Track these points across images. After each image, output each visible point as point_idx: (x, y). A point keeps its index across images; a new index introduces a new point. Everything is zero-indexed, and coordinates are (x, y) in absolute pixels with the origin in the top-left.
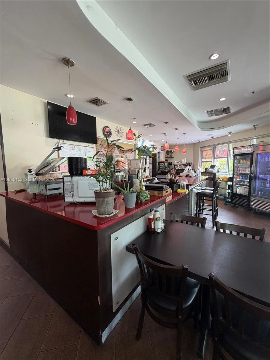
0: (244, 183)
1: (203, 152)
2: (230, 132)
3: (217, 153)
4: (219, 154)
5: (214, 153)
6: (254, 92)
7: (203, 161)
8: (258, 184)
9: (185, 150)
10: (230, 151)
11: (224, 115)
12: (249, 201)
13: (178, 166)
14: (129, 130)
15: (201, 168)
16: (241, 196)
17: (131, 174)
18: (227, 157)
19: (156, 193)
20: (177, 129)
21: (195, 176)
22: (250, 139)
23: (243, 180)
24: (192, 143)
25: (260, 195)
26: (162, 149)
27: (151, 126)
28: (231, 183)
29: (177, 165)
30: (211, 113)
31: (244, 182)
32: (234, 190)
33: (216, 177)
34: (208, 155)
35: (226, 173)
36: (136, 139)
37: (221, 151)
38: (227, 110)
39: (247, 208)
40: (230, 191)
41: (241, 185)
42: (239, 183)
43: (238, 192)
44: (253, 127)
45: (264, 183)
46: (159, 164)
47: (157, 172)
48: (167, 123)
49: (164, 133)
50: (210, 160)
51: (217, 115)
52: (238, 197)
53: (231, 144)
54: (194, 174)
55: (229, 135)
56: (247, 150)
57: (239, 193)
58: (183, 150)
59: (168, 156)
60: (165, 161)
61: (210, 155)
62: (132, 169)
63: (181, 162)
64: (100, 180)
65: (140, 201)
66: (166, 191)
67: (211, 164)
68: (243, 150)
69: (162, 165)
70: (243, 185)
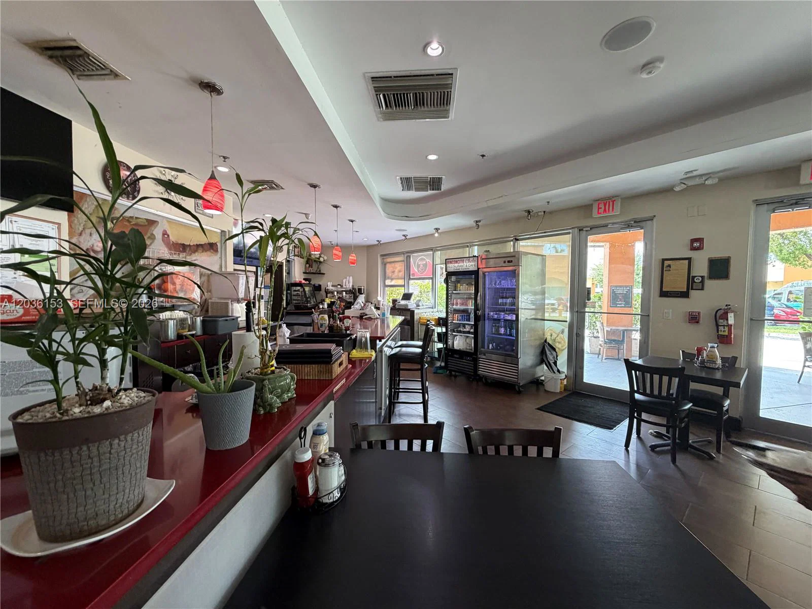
0: (465, 328)
1: (388, 265)
2: (437, 229)
3: (414, 269)
4: (416, 271)
5: (408, 267)
6: (483, 156)
7: (386, 284)
8: (487, 328)
9: (353, 257)
10: (437, 266)
11: (430, 192)
12: (475, 361)
13: (336, 293)
14: (209, 179)
15: (383, 299)
16: (461, 353)
17: (210, 314)
18: (432, 279)
19: (311, 371)
20: (336, 207)
21: (378, 317)
22: (469, 245)
23: (462, 322)
24: (365, 244)
25: (492, 349)
26: (296, 253)
27: (272, 188)
28: (444, 330)
29: (333, 293)
30: (407, 183)
31: (464, 325)
32: (450, 343)
33: (416, 317)
34: (396, 274)
35: (432, 310)
36: (243, 197)
37: (422, 266)
38: (435, 183)
39: (472, 375)
40: (440, 345)
41: (460, 332)
42: (457, 329)
43: (456, 347)
44: (475, 224)
45: (495, 326)
46: (288, 289)
47: (286, 308)
48: (314, 186)
49: (305, 214)
50: (401, 282)
51: (419, 189)
52: (457, 356)
53: (437, 252)
54: (376, 313)
55: (435, 233)
56: (468, 264)
57: (458, 348)
58: (350, 257)
59: (311, 270)
60: (303, 282)
61: (400, 271)
62: (214, 300)
63: (342, 286)
64: (57, 352)
65: (264, 408)
66: (339, 361)
67: (402, 291)
68: (462, 264)
69: (299, 290)
70: (464, 332)
